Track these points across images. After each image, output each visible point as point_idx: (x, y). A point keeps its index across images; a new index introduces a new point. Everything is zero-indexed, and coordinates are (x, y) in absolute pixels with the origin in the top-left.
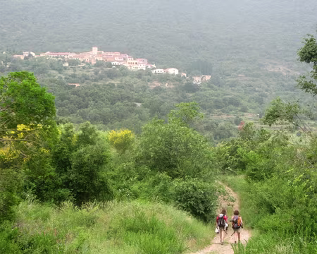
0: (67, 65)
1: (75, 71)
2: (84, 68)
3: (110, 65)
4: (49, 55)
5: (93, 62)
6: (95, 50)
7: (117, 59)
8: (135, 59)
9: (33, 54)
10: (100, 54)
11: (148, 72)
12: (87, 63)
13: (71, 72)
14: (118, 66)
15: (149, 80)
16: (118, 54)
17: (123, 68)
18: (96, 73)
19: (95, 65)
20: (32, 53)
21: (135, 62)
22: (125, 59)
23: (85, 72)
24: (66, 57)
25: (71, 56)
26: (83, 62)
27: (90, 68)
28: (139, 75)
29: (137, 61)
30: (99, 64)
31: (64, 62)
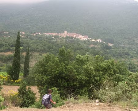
0: (54, 38)
1: (57, 40)
2: (61, 39)
3: (72, 38)
4: (47, 34)
5: (65, 37)
6: (66, 32)
7: (75, 36)
8: (82, 36)
9: (40, 34)
10: (67, 33)
11: (89, 41)
12: (62, 37)
13: (55, 40)
14: (75, 38)
15: (89, 44)
16: (75, 34)
17: (78, 39)
18: (66, 41)
19: (66, 38)
20: (39, 33)
21: (83, 37)
22: (78, 36)
23: (61, 40)
24: (53, 35)
25: (55, 34)
26: (61, 37)
27: (64, 39)
28: (85, 42)
29: (84, 37)
30: (67, 37)
31: (52, 36)
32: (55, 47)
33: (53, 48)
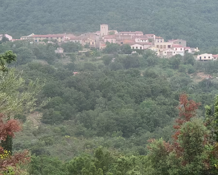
0: (61, 51)
1: (73, 59)
2: (87, 54)
3: (127, 49)
4: (34, 39)
5: (102, 46)
6: (104, 29)
7: (138, 42)
8: (166, 41)
9: (10, 38)
10: (110, 34)
11: (189, 59)
12: (92, 49)
13: (66, 61)
14: (140, 51)
15: (190, 72)
16: (140, 34)
17: (149, 54)
18: (107, 61)
19: (104, 51)
20: (7, 36)
21: (167, 44)
22: (150, 41)
23: (89, 60)
24: (59, 40)
25: (67, 37)
26: (87, 46)
27: (97, 54)
28: (175, 63)
29: (171, 43)
30: (110, 48)
31: (57, 46)
32: (68, 91)
33: (61, 94)
